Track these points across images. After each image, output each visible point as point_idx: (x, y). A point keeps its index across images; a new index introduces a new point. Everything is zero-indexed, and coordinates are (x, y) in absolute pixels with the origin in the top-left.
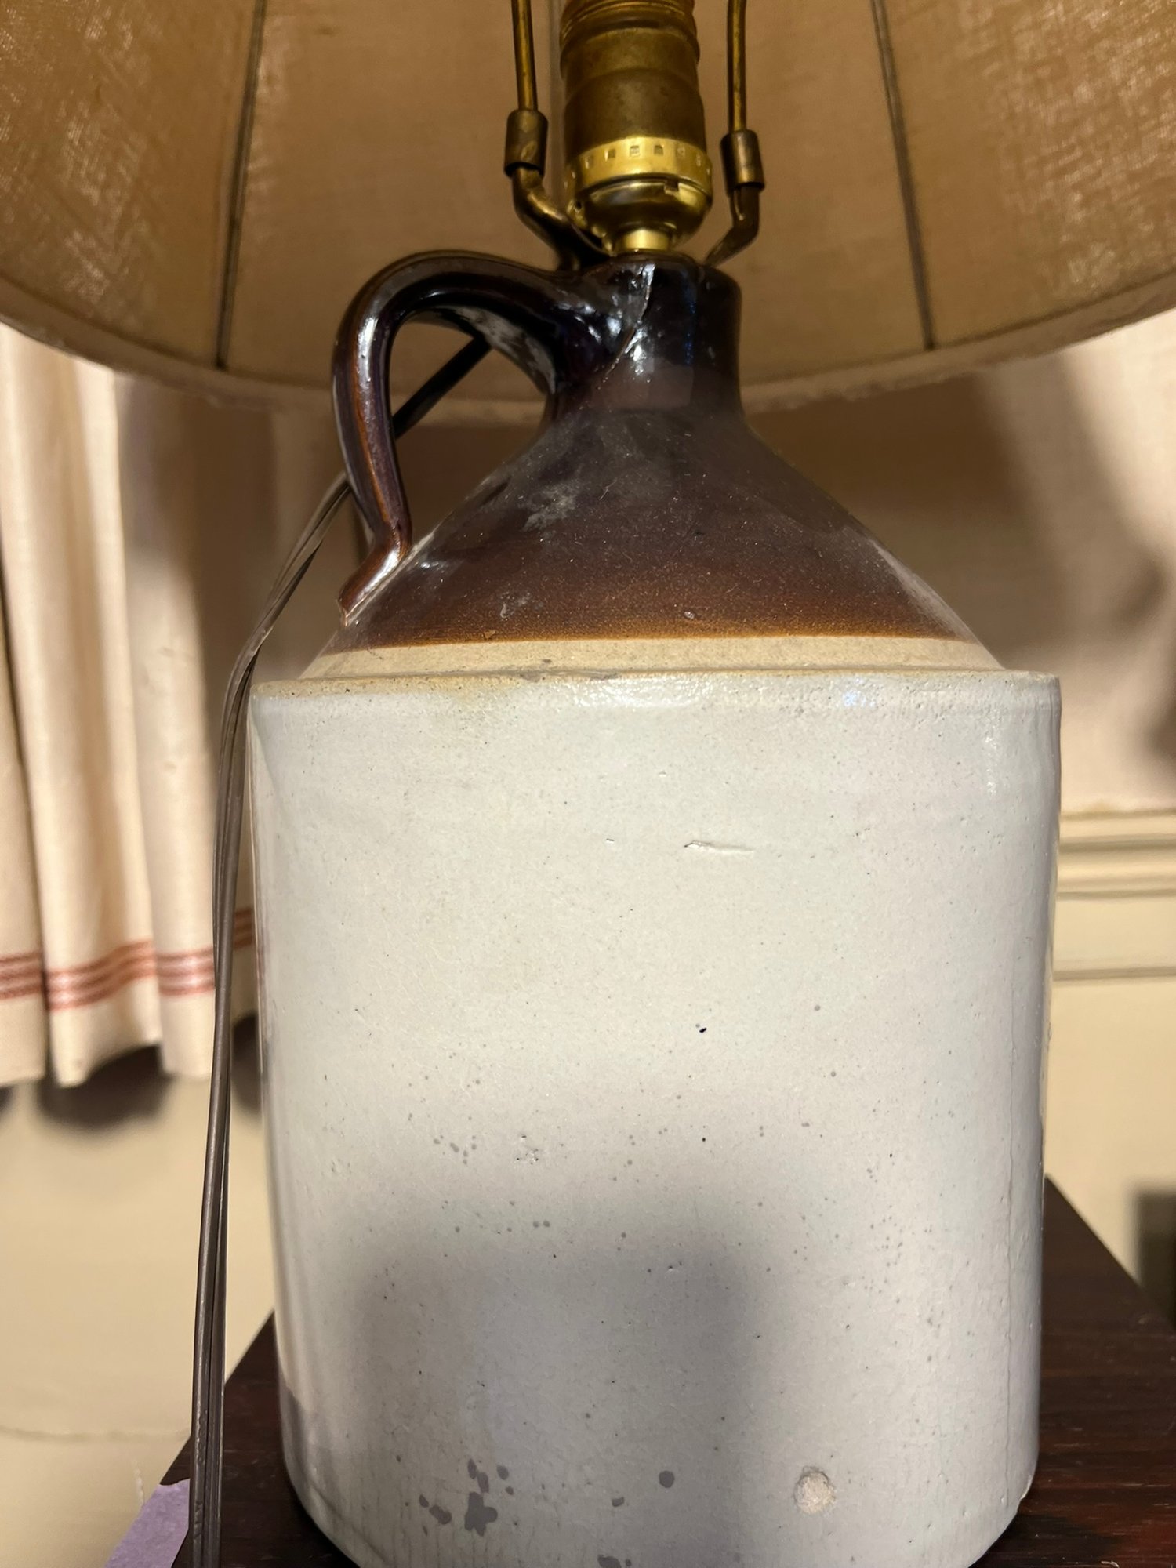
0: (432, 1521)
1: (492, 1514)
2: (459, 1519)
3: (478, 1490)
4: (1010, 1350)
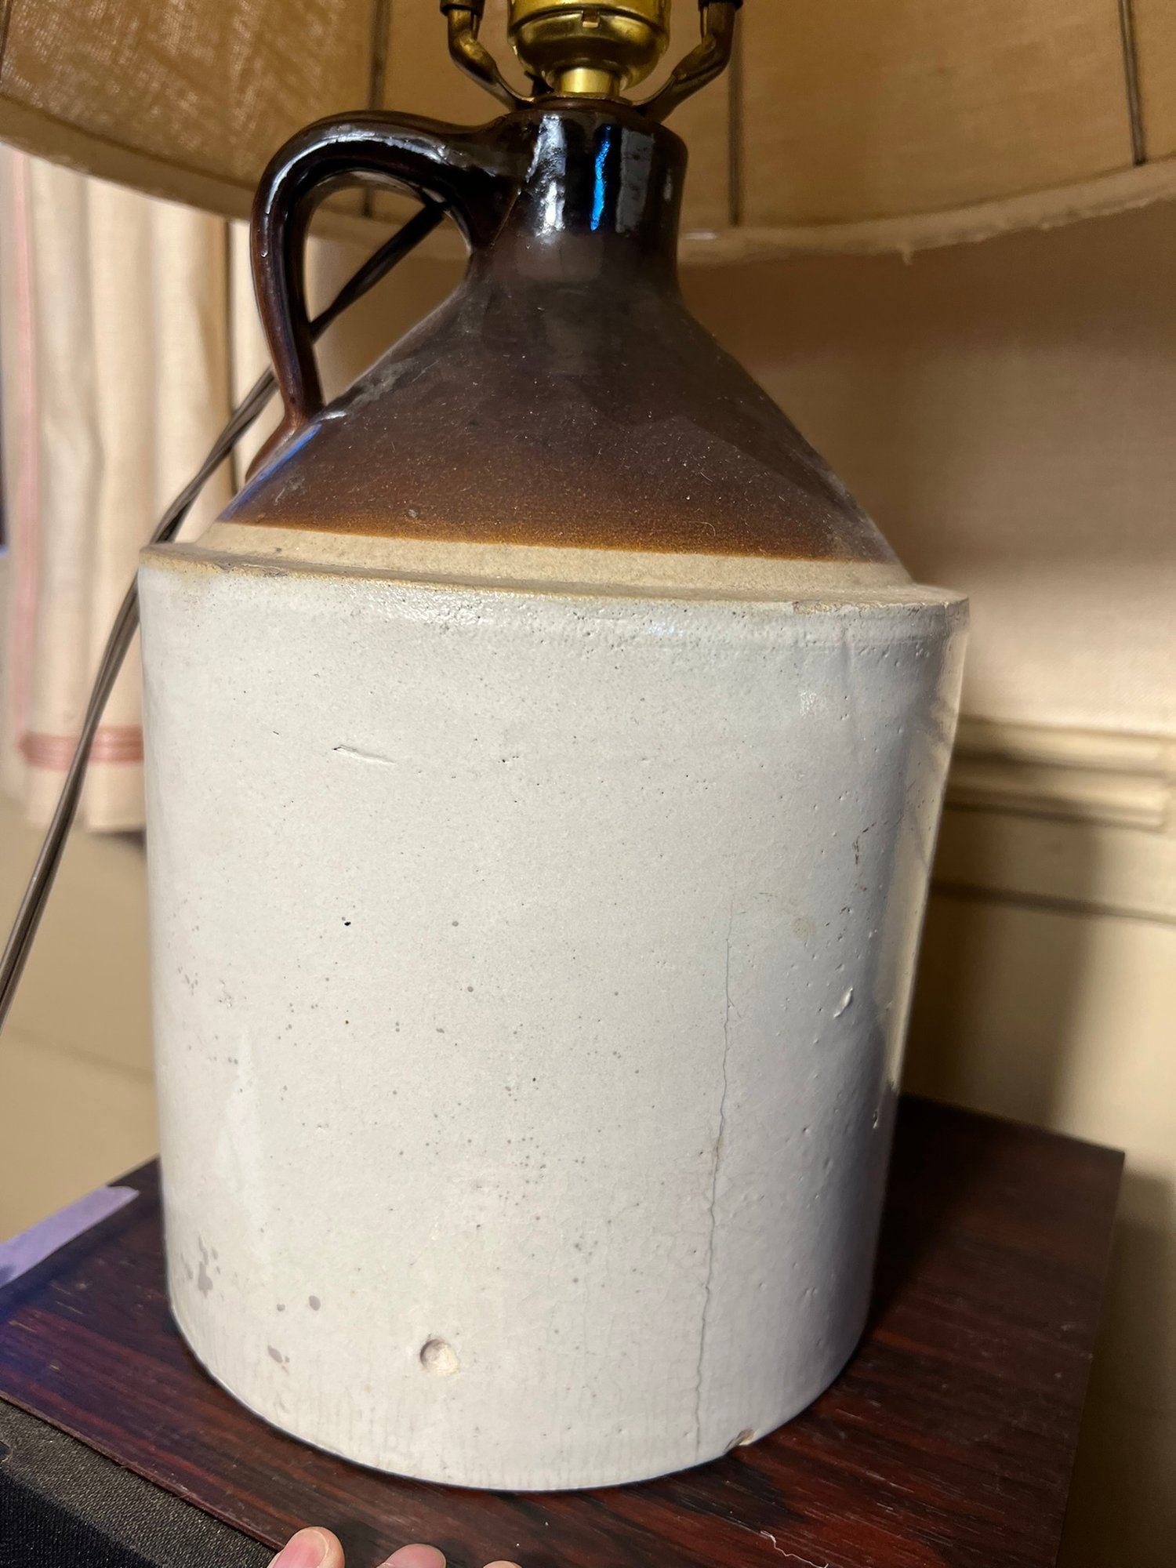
0: (185, 1274)
1: (210, 1284)
2: (195, 1280)
4: (708, 1300)
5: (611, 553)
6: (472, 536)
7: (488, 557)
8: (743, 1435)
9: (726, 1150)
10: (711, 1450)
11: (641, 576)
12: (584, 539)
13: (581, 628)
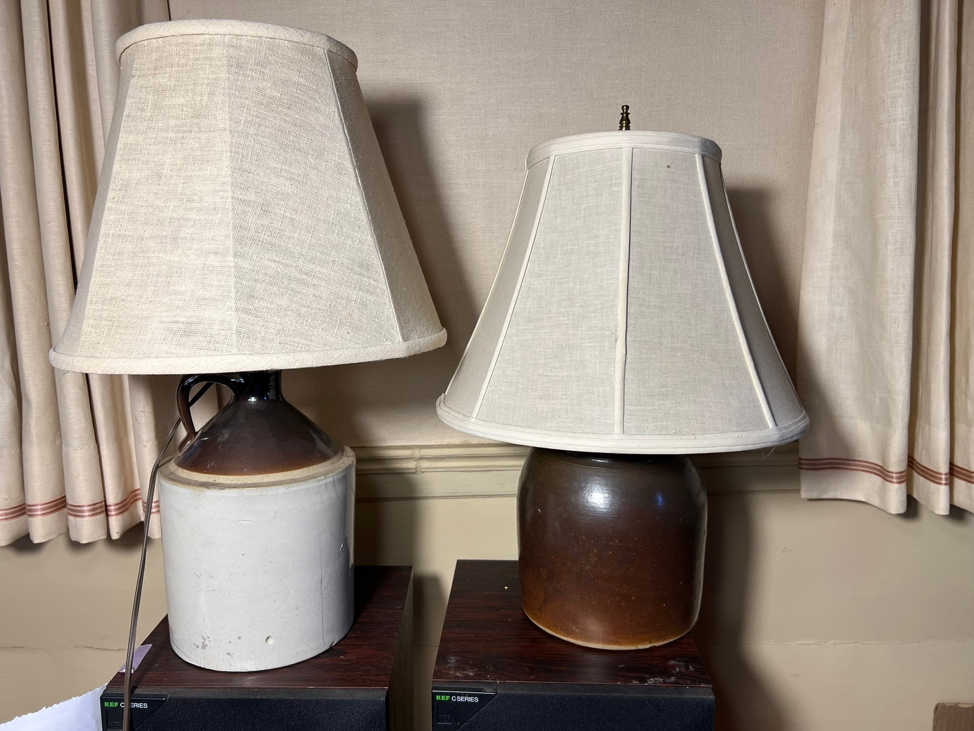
0: (196, 648)
1: (206, 646)
2: (200, 647)
3: (203, 641)
4: (323, 614)
5: (288, 472)
6: (260, 474)
7: (264, 478)
8: (332, 643)
9: (323, 582)
10: (327, 647)
11: (295, 476)
12: (282, 470)
13: (288, 490)
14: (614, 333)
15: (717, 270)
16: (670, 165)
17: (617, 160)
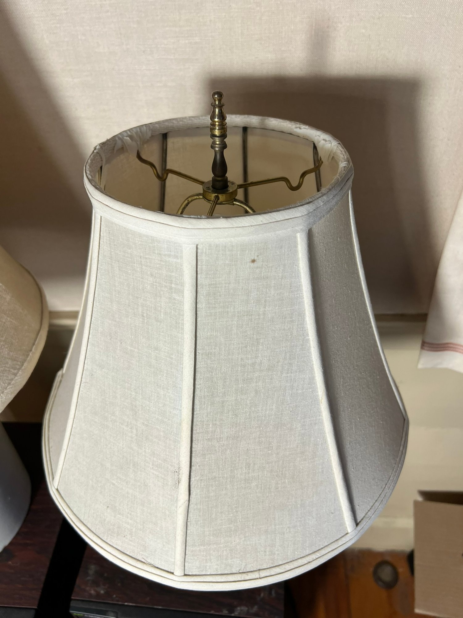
14: (177, 472)
15: (312, 378)
16: (256, 258)
17: (176, 257)
